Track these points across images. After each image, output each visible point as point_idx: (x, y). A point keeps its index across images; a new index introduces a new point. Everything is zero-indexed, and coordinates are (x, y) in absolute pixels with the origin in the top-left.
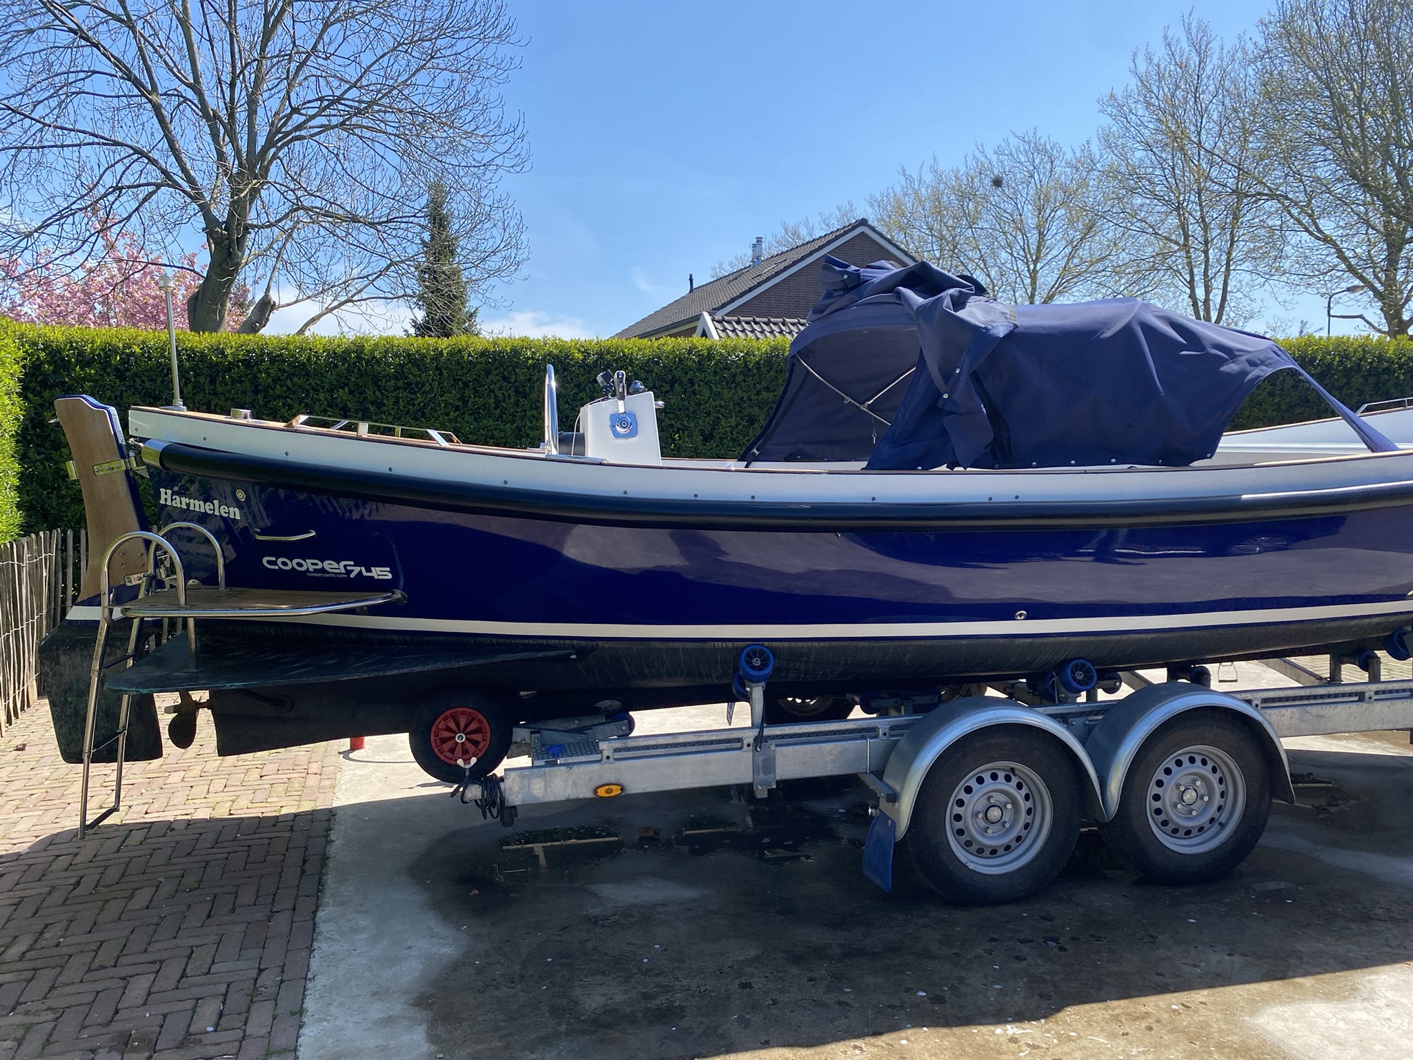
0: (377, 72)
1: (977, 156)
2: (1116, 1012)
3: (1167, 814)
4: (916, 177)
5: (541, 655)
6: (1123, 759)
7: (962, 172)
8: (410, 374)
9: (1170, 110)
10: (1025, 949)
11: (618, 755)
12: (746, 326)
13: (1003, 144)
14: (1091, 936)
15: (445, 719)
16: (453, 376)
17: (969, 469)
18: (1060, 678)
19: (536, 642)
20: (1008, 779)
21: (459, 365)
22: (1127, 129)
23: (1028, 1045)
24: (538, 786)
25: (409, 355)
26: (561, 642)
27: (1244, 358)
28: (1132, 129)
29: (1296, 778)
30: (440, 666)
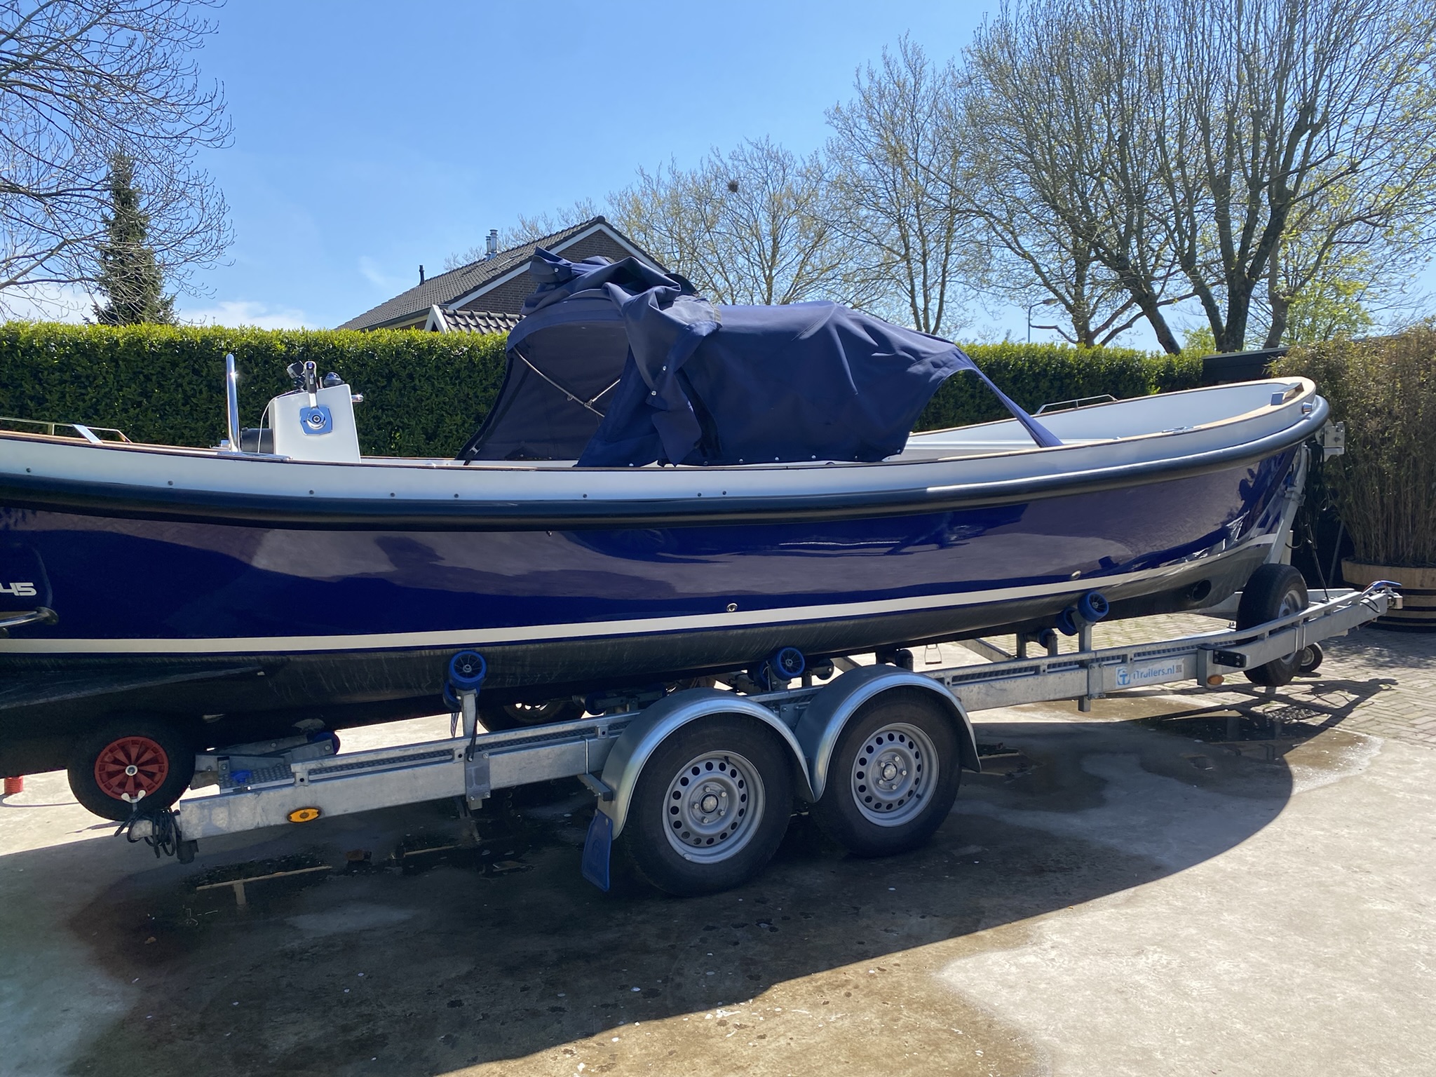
0: (40, 23)
1: (712, 160)
2: (819, 983)
3: (870, 791)
4: (654, 176)
5: (222, 673)
6: (829, 739)
7: (699, 175)
8: (79, 365)
9: (890, 126)
10: (739, 933)
11: (312, 777)
12: (480, 321)
13: (738, 150)
14: (802, 914)
15: (111, 751)
16: (131, 369)
17: (678, 466)
18: (772, 667)
19: (215, 659)
20: (722, 767)
21: (139, 356)
22: (852, 142)
23: (736, 1026)
24: (221, 816)
25: (77, 344)
26: (245, 658)
27: (930, 359)
28: (857, 143)
29: (983, 749)
30: (99, 690)
